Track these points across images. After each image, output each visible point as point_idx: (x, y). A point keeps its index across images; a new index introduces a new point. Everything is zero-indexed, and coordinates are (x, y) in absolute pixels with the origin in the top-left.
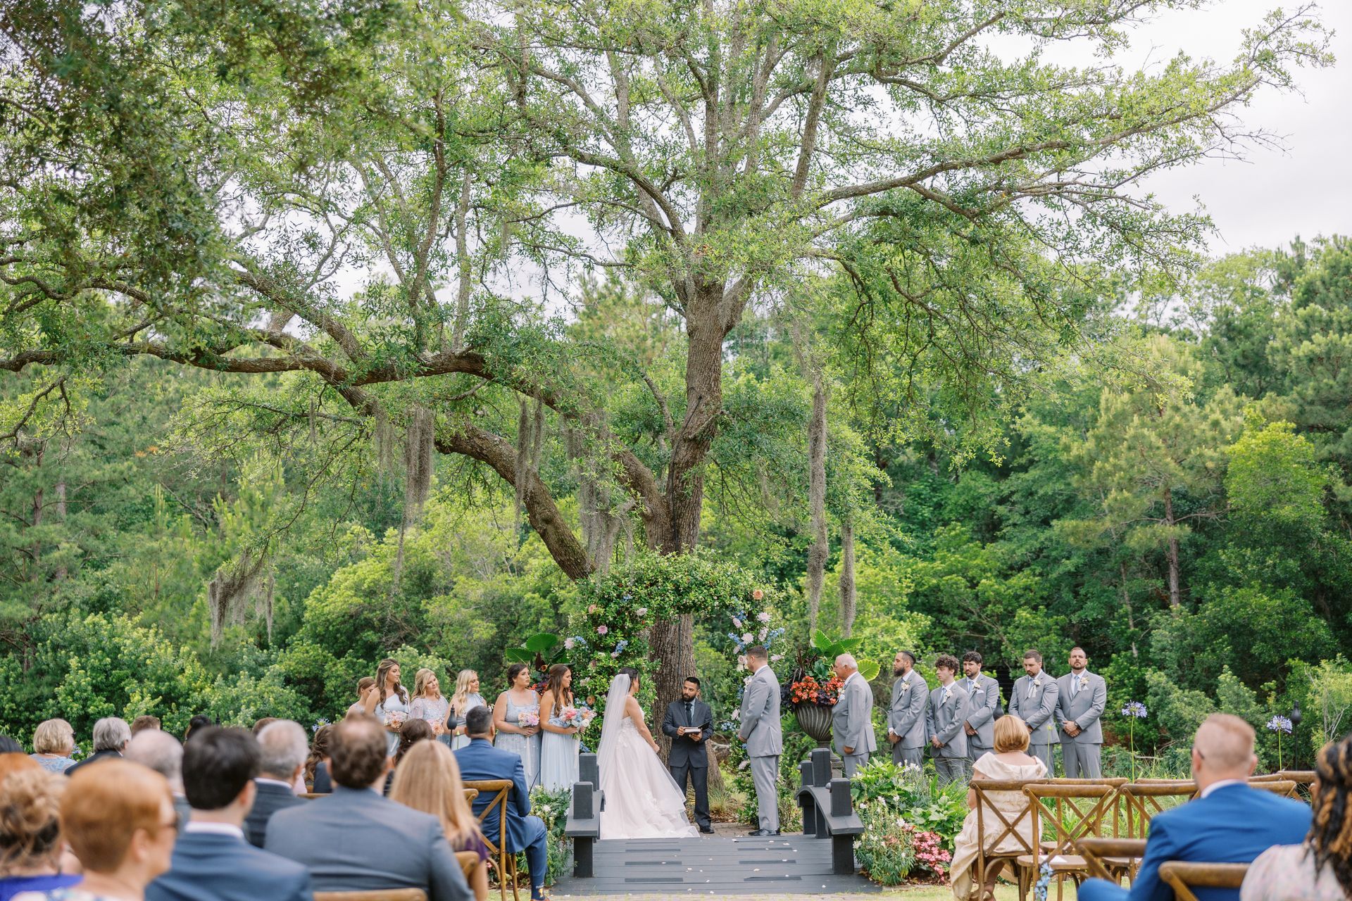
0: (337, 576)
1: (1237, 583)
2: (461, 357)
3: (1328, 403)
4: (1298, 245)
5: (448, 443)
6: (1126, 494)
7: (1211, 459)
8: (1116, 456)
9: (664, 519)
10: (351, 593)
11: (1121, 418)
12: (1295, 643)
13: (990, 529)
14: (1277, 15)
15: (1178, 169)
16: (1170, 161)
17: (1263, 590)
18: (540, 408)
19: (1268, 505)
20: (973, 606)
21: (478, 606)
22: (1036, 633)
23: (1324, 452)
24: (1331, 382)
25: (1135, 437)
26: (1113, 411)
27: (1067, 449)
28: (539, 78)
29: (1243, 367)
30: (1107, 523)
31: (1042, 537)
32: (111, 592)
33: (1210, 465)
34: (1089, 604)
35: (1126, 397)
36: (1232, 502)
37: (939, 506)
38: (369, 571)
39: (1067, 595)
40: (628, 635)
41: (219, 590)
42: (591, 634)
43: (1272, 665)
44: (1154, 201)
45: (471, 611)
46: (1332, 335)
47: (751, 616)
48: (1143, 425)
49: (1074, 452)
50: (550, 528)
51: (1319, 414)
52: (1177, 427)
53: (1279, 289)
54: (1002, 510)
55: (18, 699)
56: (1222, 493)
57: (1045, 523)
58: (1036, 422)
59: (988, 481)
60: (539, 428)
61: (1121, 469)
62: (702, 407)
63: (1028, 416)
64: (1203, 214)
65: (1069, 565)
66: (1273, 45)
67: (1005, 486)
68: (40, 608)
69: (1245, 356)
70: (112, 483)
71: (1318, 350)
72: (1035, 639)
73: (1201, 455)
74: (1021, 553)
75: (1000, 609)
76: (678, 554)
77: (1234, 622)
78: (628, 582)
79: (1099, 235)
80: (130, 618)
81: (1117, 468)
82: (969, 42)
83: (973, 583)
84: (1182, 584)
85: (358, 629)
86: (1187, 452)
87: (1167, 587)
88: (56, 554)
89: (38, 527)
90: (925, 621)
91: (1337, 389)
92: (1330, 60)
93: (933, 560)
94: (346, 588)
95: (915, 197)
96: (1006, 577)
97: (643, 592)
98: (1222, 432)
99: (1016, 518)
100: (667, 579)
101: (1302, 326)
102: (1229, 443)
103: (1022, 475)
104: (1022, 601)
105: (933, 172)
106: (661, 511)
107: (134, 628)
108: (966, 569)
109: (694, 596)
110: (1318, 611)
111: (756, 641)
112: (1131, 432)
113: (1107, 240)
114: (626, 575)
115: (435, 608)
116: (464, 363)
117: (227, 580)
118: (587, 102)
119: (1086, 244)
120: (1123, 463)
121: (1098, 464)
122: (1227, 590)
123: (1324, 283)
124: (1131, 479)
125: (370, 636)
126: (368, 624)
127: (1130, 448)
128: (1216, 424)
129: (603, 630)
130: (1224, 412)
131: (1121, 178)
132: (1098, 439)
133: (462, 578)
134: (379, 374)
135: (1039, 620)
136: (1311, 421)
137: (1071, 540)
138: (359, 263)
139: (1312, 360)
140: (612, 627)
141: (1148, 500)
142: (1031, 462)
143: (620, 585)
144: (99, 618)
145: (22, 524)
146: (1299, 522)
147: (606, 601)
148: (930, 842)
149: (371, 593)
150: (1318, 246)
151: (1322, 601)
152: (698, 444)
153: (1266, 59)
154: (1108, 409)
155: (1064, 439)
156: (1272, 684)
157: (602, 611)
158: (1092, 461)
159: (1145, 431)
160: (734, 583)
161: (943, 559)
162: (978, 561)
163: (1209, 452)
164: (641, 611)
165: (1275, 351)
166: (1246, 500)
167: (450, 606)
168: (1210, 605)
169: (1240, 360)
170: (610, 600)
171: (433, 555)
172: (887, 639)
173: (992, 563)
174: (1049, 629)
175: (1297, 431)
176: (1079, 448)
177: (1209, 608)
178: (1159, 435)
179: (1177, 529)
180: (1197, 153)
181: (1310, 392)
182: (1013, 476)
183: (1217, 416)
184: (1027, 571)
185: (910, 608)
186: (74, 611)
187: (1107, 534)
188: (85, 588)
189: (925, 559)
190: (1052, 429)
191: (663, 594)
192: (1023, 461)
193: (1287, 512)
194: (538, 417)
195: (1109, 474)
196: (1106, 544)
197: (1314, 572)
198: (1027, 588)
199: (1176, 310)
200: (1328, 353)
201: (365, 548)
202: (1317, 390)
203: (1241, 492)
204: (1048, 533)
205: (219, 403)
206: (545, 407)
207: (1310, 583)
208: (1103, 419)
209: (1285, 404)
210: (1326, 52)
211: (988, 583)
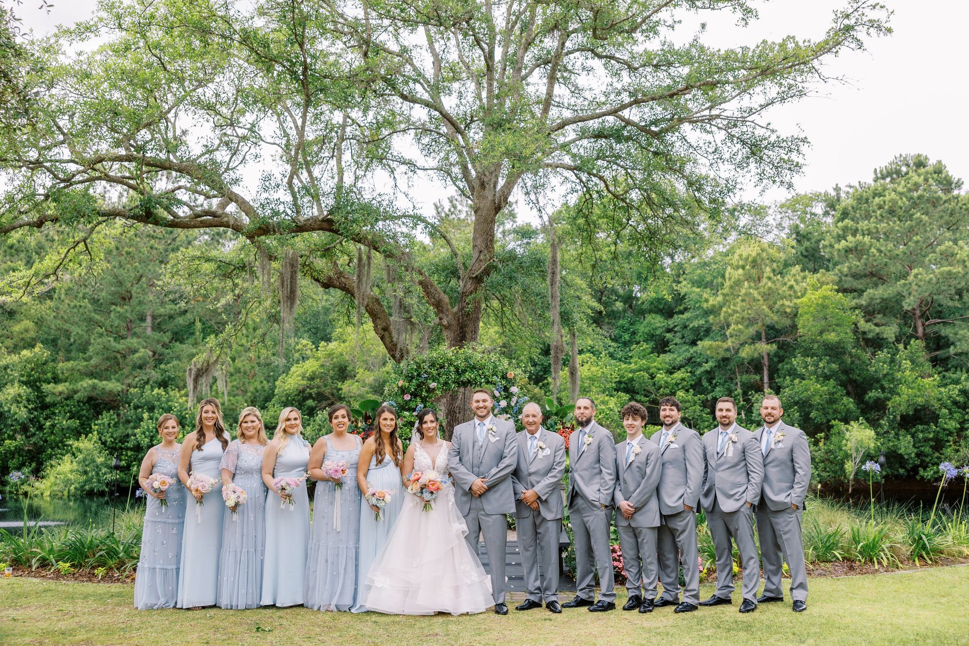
0: (293, 369)
1: (803, 378)
2: (323, 220)
3: (856, 276)
4: (837, 189)
5: (324, 280)
6: (740, 326)
7: (789, 307)
8: (734, 305)
9: (455, 327)
10: (300, 378)
11: (738, 283)
12: (835, 411)
13: (662, 346)
17: (817, 381)
18: (369, 251)
19: (821, 333)
20: (652, 389)
21: (371, 386)
22: (688, 405)
23: (853, 303)
24: (858, 263)
25: (746, 294)
26: (733, 279)
27: (707, 301)
29: (806, 257)
30: (730, 343)
31: (692, 351)
32: (169, 377)
33: (788, 310)
34: (718, 389)
35: (740, 271)
36: (801, 331)
37: (634, 333)
38: (311, 366)
39: (705, 383)
40: (424, 400)
41: (193, 372)
42: (400, 400)
43: (822, 424)
45: (367, 389)
46: (859, 237)
47: (506, 389)
48: (750, 287)
49: (711, 302)
50: (386, 334)
51: (849, 283)
52: (770, 288)
53: (826, 214)
54: (669, 336)
55: (115, 436)
56: (794, 327)
57: (694, 343)
58: (689, 286)
59: (662, 320)
60: (369, 264)
61: (737, 312)
62: (482, 257)
63: (684, 283)
64: (802, 136)
65: (707, 367)
66: (852, 22)
67: (671, 323)
68: (129, 385)
69: (807, 250)
70: (171, 317)
71: (850, 245)
72: (687, 408)
73: (783, 305)
74: (679, 360)
75: (667, 391)
76: (460, 348)
77: (801, 399)
78: (426, 366)
79: (735, 150)
80: (179, 391)
81: (735, 312)
83: (652, 377)
84: (771, 378)
85: (305, 399)
86: (775, 303)
87: (762, 380)
88: (137, 355)
89: (128, 340)
90: (625, 397)
91: (861, 268)
92: (889, 30)
93: (630, 363)
94: (298, 376)
96: (671, 373)
97: (435, 372)
98: (795, 292)
99: (678, 340)
100: (451, 364)
101: (841, 232)
102: (798, 298)
103: (681, 316)
104: (680, 386)
105: (630, 105)
106: (454, 322)
107: (181, 397)
108: (649, 368)
109: (468, 376)
110: (848, 394)
111: (509, 405)
112: (743, 291)
113: (740, 153)
114: (424, 362)
115: (348, 387)
116: (325, 225)
117: (199, 366)
118: (415, 69)
119: (727, 156)
120: (738, 309)
121: (724, 309)
122: (797, 381)
123: (853, 208)
124: (743, 318)
125: (310, 403)
126: (310, 396)
127: (743, 301)
128: (791, 287)
129: (407, 397)
130: (796, 281)
131: (751, 111)
132: (724, 295)
133: (361, 370)
135: (690, 397)
136: (846, 286)
137: (708, 352)
138: (258, 159)
139: (848, 251)
140: (414, 395)
141: (752, 331)
142: (686, 309)
143: (419, 367)
144: (161, 391)
145: (120, 337)
146: (839, 343)
147: (410, 378)
148: (619, 553)
149: (312, 379)
150: (848, 189)
151: (850, 388)
152: (478, 280)
153: (847, 30)
154: (730, 279)
155: (705, 296)
156: (822, 435)
157: (407, 384)
158: (721, 307)
159: (751, 291)
160: (495, 367)
161: (636, 363)
162: (656, 364)
163: (787, 303)
164: (433, 385)
165: (825, 247)
166: (809, 330)
167: (354, 386)
168: (787, 390)
169: (805, 253)
170: (412, 378)
171: (347, 358)
172: (603, 407)
173: (663, 365)
174: (695, 403)
175: (838, 291)
176: (714, 301)
177: (787, 392)
178: (759, 293)
179: (769, 347)
180: (801, 94)
181: (845, 269)
182: (676, 316)
183: (792, 283)
184: (683, 370)
185: (617, 390)
186: (148, 387)
187: (728, 350)
188: (155, 375)
189: (625, 363)
190: (698, 290)
191: (447, 373)
192: (681, 308)
193: (832, 337)
194: (369, 258)
195: (731, 315)
196: (728, 355)
197: (846, 372)
198: (683, 379)
200: (856, 248)
201: (309, 352)
202: (850, 268)
203: (806, 327)
204: (695, 348)
205: (193, 258)
206: (373, 251)
207: (844, 378)
208: (727, 284)
209: (832, 276)
210: (888, 25)
211: (661, 377)
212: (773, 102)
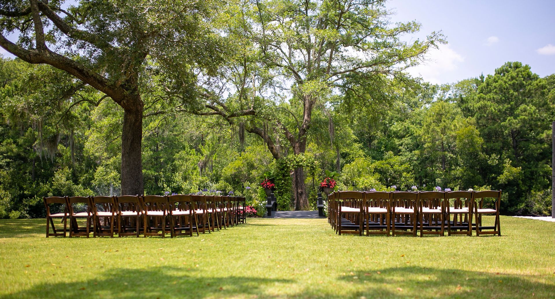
4: (482, 77)
5: (250, 130)
13: (397, 153)
14: (434, 32)
15: (414, 67)
16: (412, 66)
24: (484, 114)
28: (271, 46)
35: (431, 118)
38: (237, 163)
41: (200, 165)
44: (410, 74)
46: (485, 102)
49: (418, 133)
50: (272, 150)
54: (400, 148)
62: (306, 122)
64: (421, 77)
66: (434, 39)
71: (481, 105)
82: (364, 39)
83: (392, 167)
85: (235, 178)
90: (379, 176)
91: (486, 116)
92: (447, 42)
94: (232, 168)
95: (355, 74)
96: (401, 165)
104: (405, 171)
105: (358, 68)
106: (297, 145)
115: (254, 173)
117: (202, 162)
118: (282, 51)
123: (485, 88)
126: (237, 177)
131: (402, 69)
134: (233, 115)
136: (480, 125)
137: (417, 155)
139: (480, 108)
152: (305, 130)
153: (432, 42)
171: (253, 159)
173: (398, 161)
176: (420, 132)
180: (418, 63)
181: (479, 117)
199: (450, 95)
200: (484, 106)
202: (481, 117)
210: (446, 41)
211: (396, 167)
212: (409, 66)
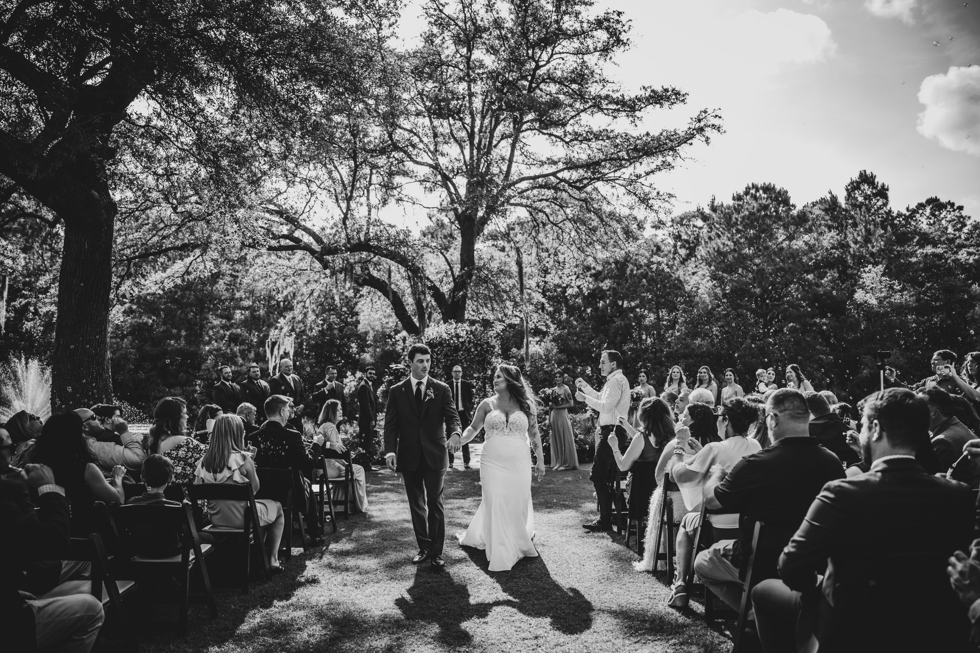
5: (361, 281)
14: (704, 112)
15: (663, 174)
16: (660, 170)
28: (400, 130)
44: (654, 186)
64: (672, 192)
66: (702, 125)
92: (725, 131)
95: (556, 181)
105: (563, 170)
118: (421, 141)
131: (640, 176)
134: (330, 251)
153: (699, 130)
180: (671, 167)
212: (654, 171)
